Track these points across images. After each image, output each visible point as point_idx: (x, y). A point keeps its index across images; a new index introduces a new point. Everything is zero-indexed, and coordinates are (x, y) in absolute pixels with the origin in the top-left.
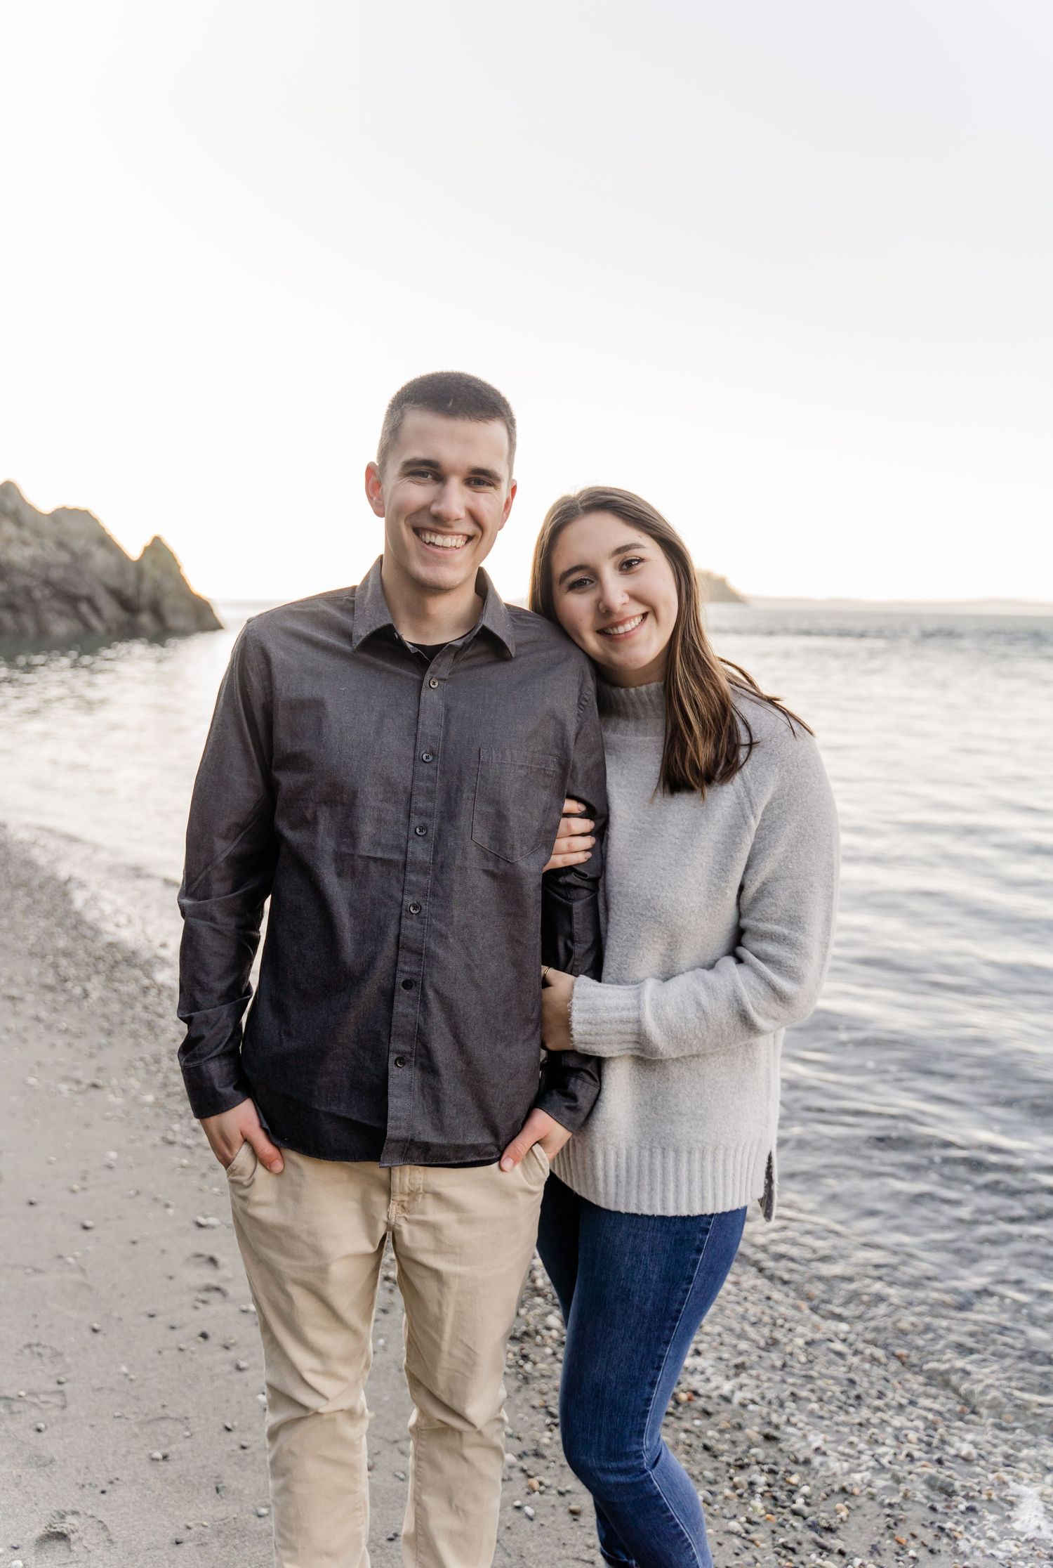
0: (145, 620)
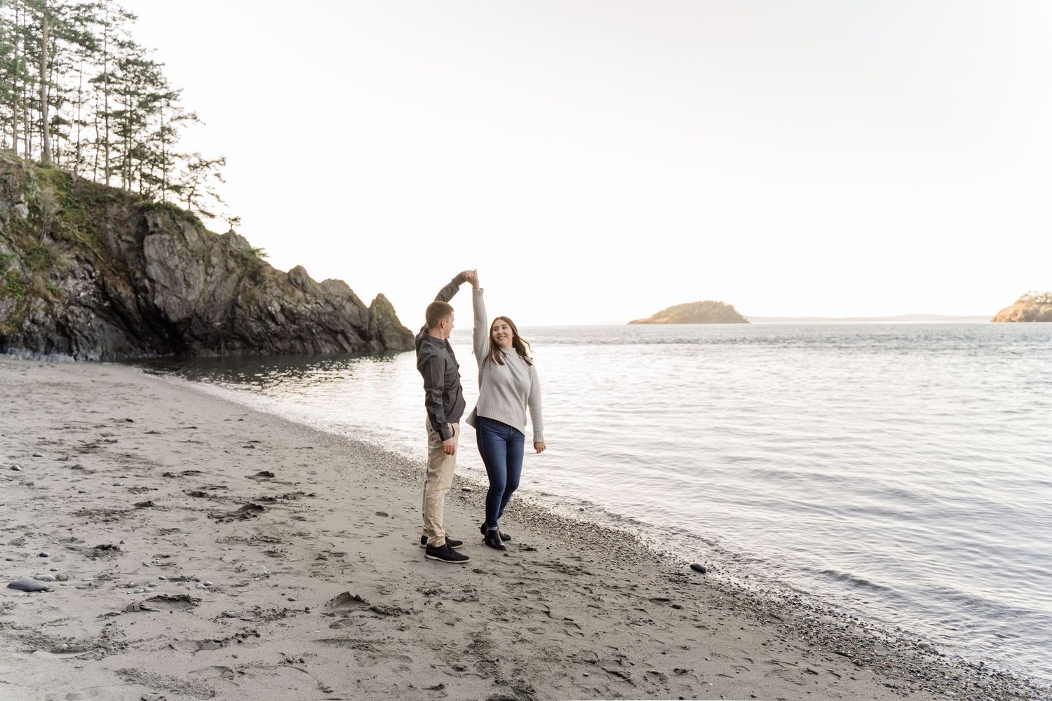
0: (374, 343)
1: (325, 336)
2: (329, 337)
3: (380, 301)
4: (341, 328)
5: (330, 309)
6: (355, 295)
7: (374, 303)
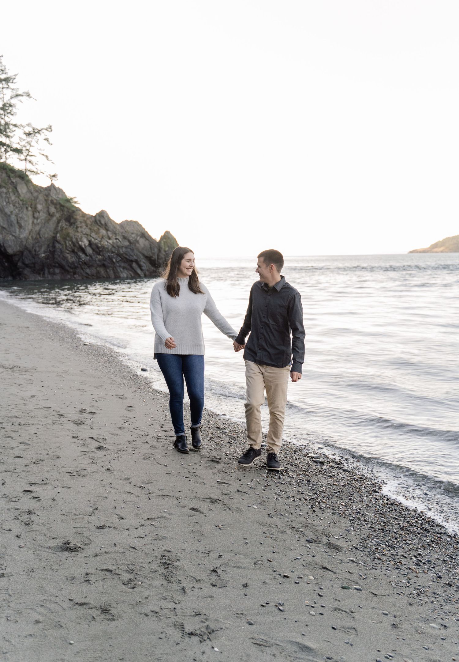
1: (123, 264)
2: (126, 265)
3: (167, 237)
4: (135, 258)
5: (127, 243)
6: (147, 232)
7: (163, 238)
